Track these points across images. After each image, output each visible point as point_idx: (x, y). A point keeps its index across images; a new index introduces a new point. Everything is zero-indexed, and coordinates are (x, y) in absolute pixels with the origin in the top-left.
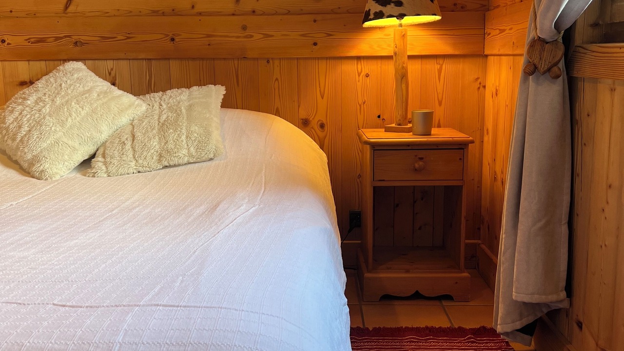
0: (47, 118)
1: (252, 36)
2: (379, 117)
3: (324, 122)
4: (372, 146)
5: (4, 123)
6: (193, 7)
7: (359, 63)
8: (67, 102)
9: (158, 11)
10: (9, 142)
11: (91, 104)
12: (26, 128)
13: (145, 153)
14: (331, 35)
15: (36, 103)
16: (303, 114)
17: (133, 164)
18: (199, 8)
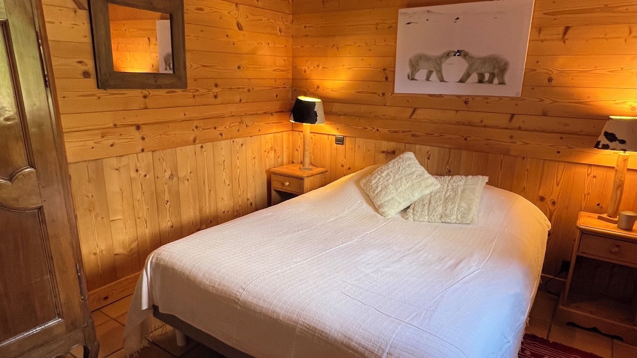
0: (390, 185)
1: (516, 143)
2: (598, 205)
3: (556, 201)
4: (582, 231)
5: (371, 183)
6: (482, 122)
7: (590, 168)
8: (401, 178)
9: (460, 122)
10: (372, 193)
11: (412, 181)
12: (379, 189)
13: (434, 213)
14: (572, 148)
15: (387, 176)
16: (541, 193)
17: (427, 217)
18: (485, 123)
